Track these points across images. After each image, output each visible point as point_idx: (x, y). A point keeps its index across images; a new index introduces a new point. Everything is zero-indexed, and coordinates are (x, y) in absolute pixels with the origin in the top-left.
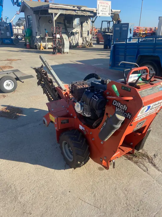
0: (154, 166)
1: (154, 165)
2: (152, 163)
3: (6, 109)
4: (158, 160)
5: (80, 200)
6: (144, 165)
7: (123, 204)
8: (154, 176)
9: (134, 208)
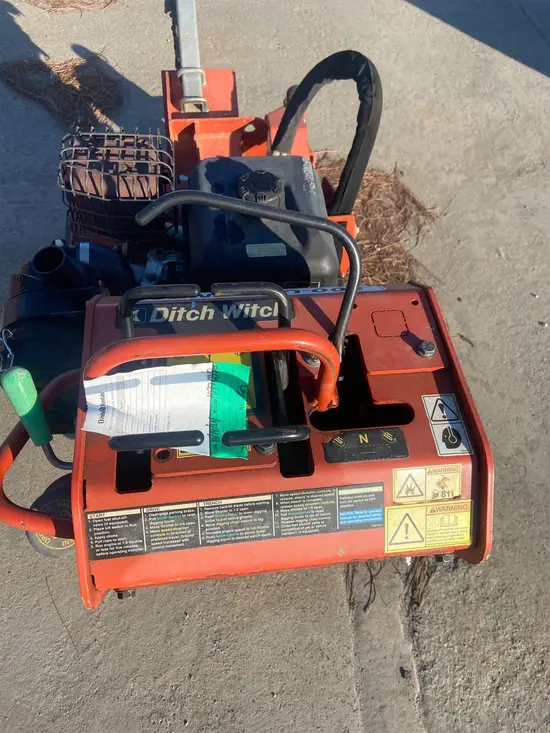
0: (411, 604)
1: (414, 602)
2: (414, 585)
3: (78, 70)
4: (450, 588)
5: (44, 584)
6: (371, 577)
7: (164, 686)
8: (367, 647)
9: (185, 722)
